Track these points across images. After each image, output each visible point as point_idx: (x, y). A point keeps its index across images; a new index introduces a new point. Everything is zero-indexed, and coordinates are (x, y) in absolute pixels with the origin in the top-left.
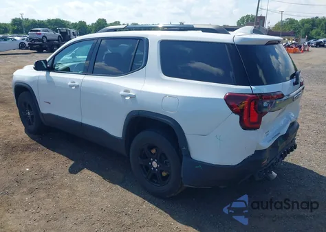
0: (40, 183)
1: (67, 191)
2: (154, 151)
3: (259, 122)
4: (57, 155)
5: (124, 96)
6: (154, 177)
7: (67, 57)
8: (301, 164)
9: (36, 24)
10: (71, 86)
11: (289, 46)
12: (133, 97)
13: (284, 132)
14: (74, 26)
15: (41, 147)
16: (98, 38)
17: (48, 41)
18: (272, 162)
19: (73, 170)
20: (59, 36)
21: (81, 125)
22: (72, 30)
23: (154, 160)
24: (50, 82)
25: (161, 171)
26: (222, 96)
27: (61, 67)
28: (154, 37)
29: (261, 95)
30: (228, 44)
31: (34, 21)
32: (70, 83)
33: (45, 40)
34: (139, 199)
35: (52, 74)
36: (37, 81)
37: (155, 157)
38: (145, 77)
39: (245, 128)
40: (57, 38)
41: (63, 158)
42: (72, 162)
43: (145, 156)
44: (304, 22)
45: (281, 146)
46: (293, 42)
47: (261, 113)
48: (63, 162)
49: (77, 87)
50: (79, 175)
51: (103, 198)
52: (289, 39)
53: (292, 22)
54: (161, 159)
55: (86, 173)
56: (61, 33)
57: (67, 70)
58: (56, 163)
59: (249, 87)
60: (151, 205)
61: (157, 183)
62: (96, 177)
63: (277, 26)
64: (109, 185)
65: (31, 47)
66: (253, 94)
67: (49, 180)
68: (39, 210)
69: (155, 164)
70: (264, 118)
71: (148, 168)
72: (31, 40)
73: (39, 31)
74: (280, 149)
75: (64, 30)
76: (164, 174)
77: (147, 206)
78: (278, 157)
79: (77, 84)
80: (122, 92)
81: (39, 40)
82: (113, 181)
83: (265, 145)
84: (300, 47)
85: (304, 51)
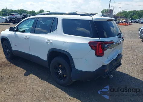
0: (11, 80)
1: (23, 83)
2: (60, 66)
3: (103, 53)
4: (19, 68)
5: (47, 42)
6: (60, 77)
7: (25, 26)
8: (124, 72)
9: (13, 12)
10: (25, 38)
11: (123, 22)
12: (51, 43)
13: (115, 58)
14: (30, 13)
15: (12, 65)
16: (37, 18)
17: (18, 19)
18: (110, 70)
19: (26, 75)
20: (23, 17)
21: (29, 55)
22: (29, 15)
23: (60, 70)
24: (16, 36)
25: (63, 75)
26: (88, 43)
27: (21, 30)
28: (60, 17)
29: (104, 42)
30: (90, 21)
31: (12, 10)
32: (25, 37)
33: (16, 18)
34: (54, 87)
35: (17, 33)
36: (11, 36)
37: (61, 68)
38: (56, 34)
39: (97, 56)
40: (22, 18)
41: (22, 69)
42: (26, 71)
43: (57, 68)
44: (130, 12)
45: (114, 64)
46: (125, 21)
47: (104, 49)
48: (22, 71)
49: (28, 38)
50: (28, 76)
51: (38, 86)
52: (123, 20)
53: (124, 12)
54: (63, 69)
55: (32, 76)
56: (23, 15)
57: (24, 31)
58: (19, 71)
59: (99, 39)
60: (59, 89)
61: (62, 80)
62: (36, 77)
63: (118, 14)
64: (41, 81)
65: (10, 21)
66: (100, 42)
67: (15, 79)
68: (10, 91)
69: (61, 72)
70: (105, 52)
71: (58, 73)
72: (10, 18)
73: (14, 14)
74: (114, 65)
75: (25, 14)
76: (65, 76)
77: (57, 90)
78: (113, 69)
79: (27, 37)
80: (46, 41)
81: (14, 19)
82: (43, 79)
83: (107, 63)
84: (128, 23)
85: (129, 24)
